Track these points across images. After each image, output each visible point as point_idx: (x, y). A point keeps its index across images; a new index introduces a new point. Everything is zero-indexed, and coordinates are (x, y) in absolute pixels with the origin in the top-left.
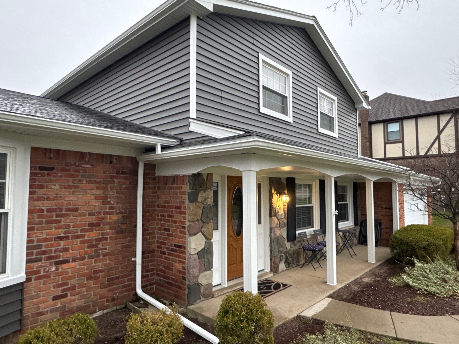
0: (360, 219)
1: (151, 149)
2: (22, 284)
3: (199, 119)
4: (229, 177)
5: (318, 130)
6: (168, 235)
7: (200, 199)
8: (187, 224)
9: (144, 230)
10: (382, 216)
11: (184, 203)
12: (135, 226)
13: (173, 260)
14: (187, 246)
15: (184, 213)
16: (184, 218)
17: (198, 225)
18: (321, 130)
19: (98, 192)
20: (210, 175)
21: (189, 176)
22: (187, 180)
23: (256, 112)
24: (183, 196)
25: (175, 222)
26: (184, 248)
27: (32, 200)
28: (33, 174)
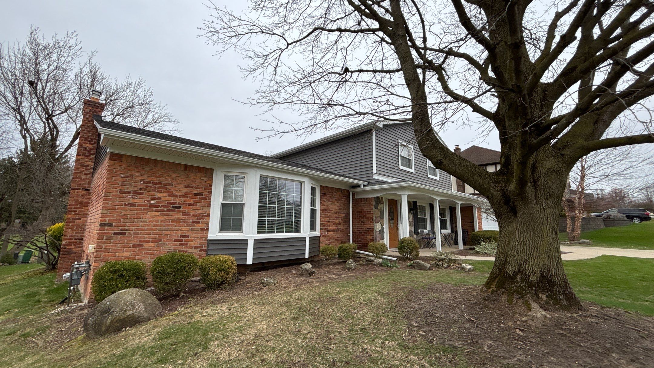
0: (455, 229)
1: (359, 186)
2: (319, 237)
3: (377, 173)
4: (388, 199)
5: (427, 176)
6: (363, 224)
7: (379, 208)
8: (374, 218)
9: (353, 222)
10: (468, 227)
11: (372, 209)
12: (349, 220)
13: (367, 235)
14: (375, 228)
15: (373, 214)
16: (373, 216)
17: (379, 218)
18: (429, 176)
19: (338, 204)
20: (382, 198)
21: (375, 198)
22: (374, 199)
23: (398, 169)
24: (372, 207)
25: (368, 218)
26: (373, 229)
27: (321, 205)
28: (321, 196)
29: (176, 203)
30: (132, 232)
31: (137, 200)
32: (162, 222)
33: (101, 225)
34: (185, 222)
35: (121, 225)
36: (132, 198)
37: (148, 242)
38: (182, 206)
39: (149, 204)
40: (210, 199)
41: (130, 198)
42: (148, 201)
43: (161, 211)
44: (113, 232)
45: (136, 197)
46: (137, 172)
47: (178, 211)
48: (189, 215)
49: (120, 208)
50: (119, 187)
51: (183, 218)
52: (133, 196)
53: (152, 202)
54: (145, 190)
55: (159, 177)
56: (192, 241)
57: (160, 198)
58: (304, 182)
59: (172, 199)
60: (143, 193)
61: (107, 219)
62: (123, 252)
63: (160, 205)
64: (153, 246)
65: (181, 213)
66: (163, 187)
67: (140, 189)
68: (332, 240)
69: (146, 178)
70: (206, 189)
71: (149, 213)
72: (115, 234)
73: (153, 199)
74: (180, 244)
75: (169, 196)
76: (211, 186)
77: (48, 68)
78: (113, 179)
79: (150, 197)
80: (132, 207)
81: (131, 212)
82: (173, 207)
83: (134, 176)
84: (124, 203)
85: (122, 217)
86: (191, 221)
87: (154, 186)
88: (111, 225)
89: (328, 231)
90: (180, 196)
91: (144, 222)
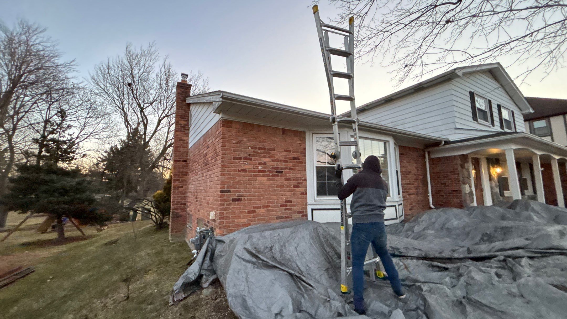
1: (438, 144)
7: (465, 167)
8: (461, 179)
9: (431, 184)
12: (427, 182)
13: (451, 198)
14: (463, 190)
15: (458, 174)
16: (459, 176)
17: (466, 179)
18: (505, 130)
21: (459, 156)
24: (458, 166)
25: (451, 179)
26: (461, 191)
27: (401, 167)
28: (400, 156)
29: (279, 167)
30: (246, 198)
31: (247, 166)
32: (269, 187)
33: (221, 192)
34: (288, 187)
35: (237, 191)
36: (243, 164)
37: (259, 207)
38: (284, 171)
39: (257, 170)
40: (305, 163)
41: (242, 164)
42: (256, 166)
43: (268, 176)
44: (231, 198)
45: (247, 163)
46: (246, 137)
47: (281, 176)
48: (290, 179)
49: (235, 174)
50: (232, 153)
51: (286, 183)
52: (244, 162)
53: (260, 167)
54: (253, 156)
55: (264, 142)
56: (294, 205)
57: (265, 163)
58: (388, 141)
59: (275, 164)
60: (251, 158)
61: (226, 186)
62: (240, 218)
63: (267, 170)
64: (264, 211)
65: (284, 178)
66: (267, 152)
67: (249, 155)
68: (414, 204)
69: (253, 143)
70: (301, 153)
71: (258, 178)
72: (233, 200)
73: (260, 164)
74: (286, 210)
75: (273, 161)
76: (305, 149)
77: (138, 72)
78: (227, 146)
79: (257, 162)
80: (244, 173)
81: (244, 178)
82: (277, 172)
83: (243, 142)
84: (237, 169)
85: (237, 183)
86: (292, 185)
87: (259, 151)
88: (229, 191)
89: (409, 195)
90: (281, 161)
91: (254, 187)
